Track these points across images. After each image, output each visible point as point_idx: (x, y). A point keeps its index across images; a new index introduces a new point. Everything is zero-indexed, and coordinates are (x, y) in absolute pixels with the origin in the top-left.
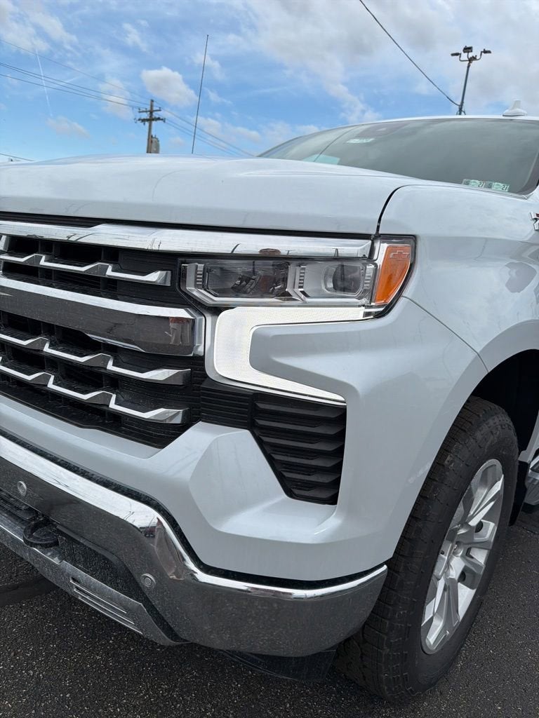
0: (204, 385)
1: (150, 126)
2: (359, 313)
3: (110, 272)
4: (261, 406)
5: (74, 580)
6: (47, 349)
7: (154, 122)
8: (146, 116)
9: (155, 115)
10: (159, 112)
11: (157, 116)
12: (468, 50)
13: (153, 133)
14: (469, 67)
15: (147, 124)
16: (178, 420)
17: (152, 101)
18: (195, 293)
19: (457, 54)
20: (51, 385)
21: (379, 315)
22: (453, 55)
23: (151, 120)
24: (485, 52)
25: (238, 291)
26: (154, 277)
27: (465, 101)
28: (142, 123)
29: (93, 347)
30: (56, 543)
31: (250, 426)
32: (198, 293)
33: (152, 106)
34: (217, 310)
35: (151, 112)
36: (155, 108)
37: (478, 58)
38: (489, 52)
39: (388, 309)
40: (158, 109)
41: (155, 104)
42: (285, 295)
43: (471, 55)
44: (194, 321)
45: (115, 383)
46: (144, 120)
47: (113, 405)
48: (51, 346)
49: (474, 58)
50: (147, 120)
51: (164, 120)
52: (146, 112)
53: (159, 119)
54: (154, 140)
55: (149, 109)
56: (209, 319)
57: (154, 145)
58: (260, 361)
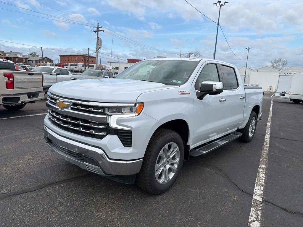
0: (109, 128)
1: (98, 33)
2: (134, 115)
3: (93, 110)
4: (119, 131)
5: (87, 165)
6: (81, 123)
7: (99, 32)
8: (96, 29)
9: (100, 29)
10: (101, 28)
11: (100, 30)
12: (219, 2)
13: (99, 36)
14: (220, 8)
15: (96, 32)
16: (105, 135)
17: (98, 24)
18: (107, 113)
19: (215, 4)
20: (81, 130)
21: (138, 115)
22: (214, 4)
23: (98, 31)
24: (226, 2)
25: (114, 112)
26: (100, 111)
27: (219, 21)
28: (95, 33)
29: (90, 122)
30: (83, 159)
31: (117, 135)
32: (108, 113)
33: (98, 26)
34: (111, 116)
35: (98, 28)
36: (99, 27)
37: (224, 5)
38: (228, 3)
39: (139, 114)
40: (101, 27)
41: (99, 25)
42: (122, 113)
43: (221, 4)
44: (107, 118)
45: (94, 129)
46: (95, 31)
47: (93, 133)
48: (82, 123)
49: (222, 5)
50: (97, 31)
51: (103, 31)
52: (96, 28)
53: (101, 31)
54: (99, 39)
55: (97, 27)
56: (109, 117)
57: (99, 41)
58: (118, 123)
